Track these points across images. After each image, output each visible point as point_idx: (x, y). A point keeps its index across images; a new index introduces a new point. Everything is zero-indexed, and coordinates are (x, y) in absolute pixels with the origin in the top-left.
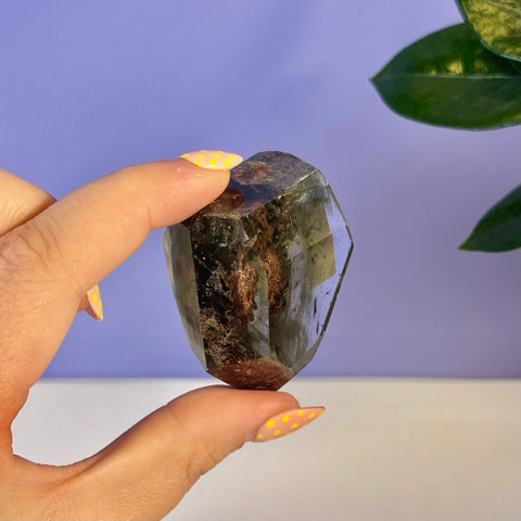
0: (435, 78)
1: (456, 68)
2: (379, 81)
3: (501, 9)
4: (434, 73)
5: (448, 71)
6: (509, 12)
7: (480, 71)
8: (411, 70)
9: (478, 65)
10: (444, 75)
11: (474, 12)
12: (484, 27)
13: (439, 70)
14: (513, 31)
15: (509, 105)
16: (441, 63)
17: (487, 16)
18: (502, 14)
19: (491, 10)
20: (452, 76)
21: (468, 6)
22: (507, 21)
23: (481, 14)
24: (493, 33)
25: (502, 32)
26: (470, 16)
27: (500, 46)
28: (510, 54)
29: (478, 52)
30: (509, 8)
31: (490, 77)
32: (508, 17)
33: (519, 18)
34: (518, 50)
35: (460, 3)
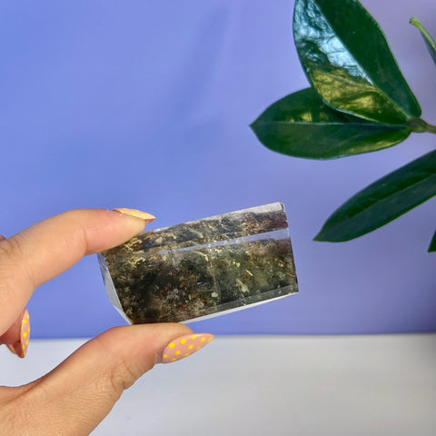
0: (293, 125)
1: (307, 117)
2: (255, 126)
3: (336, 79)
5: (302, 120)
6: (341, 81)
7: (323, 120)
8: (276, 119)
9: (322, 115)
10: (300, 123)
11: (317, 81)
12: (325, 90)
13: (296, 119)
14: (344, 94)
15: (343, 142)
16: (297, 115)
18: (336, 83)
19: (329, 80)
20: (305, 123)
21: (313, 77)
22: (340, 87)
23: (323, 82)
24: (331, 95)
25: (337, 94)
26: (315, 84)
27: (336, 103)
28: (343, 109)
29: (322, 107)
30: (341, 78)
31: (330, 124)
32: (340, 84)
33: (347, 84)
34: (348, 106)
35: (308, 74)
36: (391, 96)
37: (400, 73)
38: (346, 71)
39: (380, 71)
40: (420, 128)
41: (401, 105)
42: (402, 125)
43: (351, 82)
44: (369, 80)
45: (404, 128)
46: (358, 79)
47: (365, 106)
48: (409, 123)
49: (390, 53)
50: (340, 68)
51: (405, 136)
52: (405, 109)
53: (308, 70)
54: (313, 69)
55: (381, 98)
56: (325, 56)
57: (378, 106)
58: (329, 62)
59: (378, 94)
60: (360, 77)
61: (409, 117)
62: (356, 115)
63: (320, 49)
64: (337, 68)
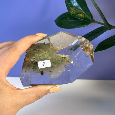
2: (55, 21)
3: (74, 9)
4: (64, 20)
10: (66, 20)
12: (71, 12)
14: (76, 13)
15: (75, 25)
17: (72, 10)
18: (74, 10)
21: (69, 9)
25: (74, 13)
27: (73, 15)
30: (75, 9)
31: (71, 20)
33: (77, 11)
34: (76, 16)
35: (67, 8)
36: (86, 14)
37: (88, 7)
38: (76, 7)
39: (84, 7)
40: (93, 22)
41: (89, 16)
42: (89, 21)
43: (77, 10)
44: (82, 10)
45: (89, 22)
46: (79, 9)
47: (80, 16)
48: (91, 20)
49: (86, 3)
50: (75, 6)
51: (89, 24)
52: (90, 17)
53: (68, 7)
54: (69, 6)
55: (84, 14)
56: (72, 3)
57: (83, 16)
58: (73, 5)
59: (83, 13)
60: (80, 9)
61: (90, 19)
62: (78, 18)
63: (71, 2)
64: (74, 6)
